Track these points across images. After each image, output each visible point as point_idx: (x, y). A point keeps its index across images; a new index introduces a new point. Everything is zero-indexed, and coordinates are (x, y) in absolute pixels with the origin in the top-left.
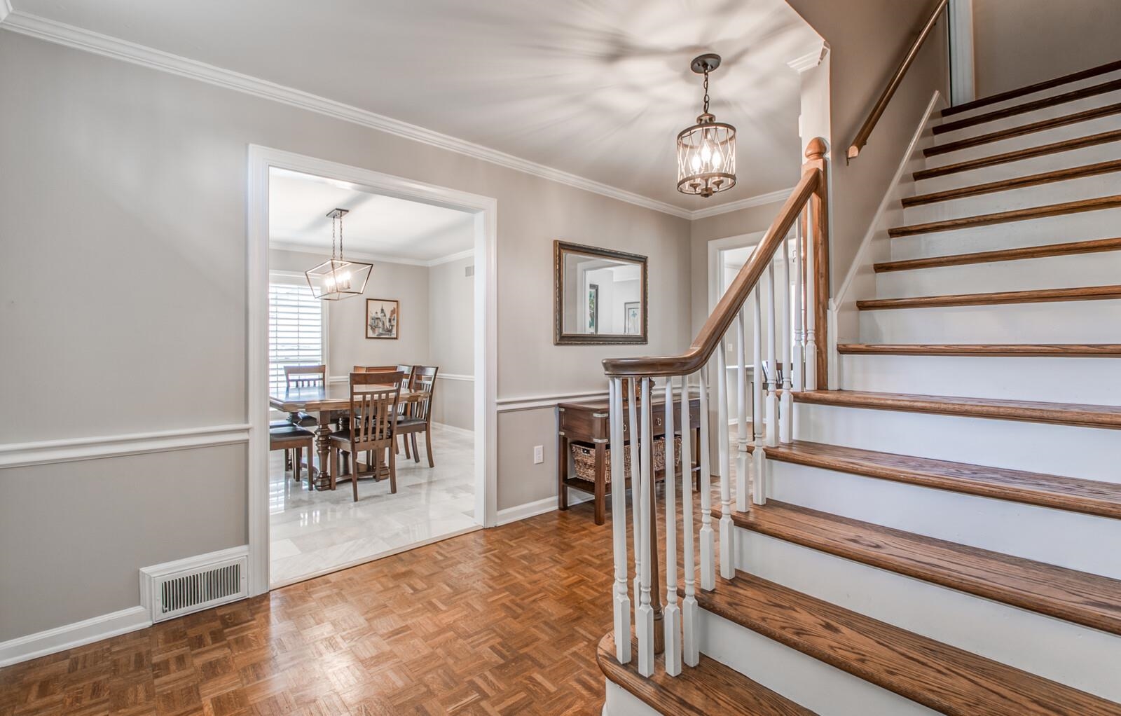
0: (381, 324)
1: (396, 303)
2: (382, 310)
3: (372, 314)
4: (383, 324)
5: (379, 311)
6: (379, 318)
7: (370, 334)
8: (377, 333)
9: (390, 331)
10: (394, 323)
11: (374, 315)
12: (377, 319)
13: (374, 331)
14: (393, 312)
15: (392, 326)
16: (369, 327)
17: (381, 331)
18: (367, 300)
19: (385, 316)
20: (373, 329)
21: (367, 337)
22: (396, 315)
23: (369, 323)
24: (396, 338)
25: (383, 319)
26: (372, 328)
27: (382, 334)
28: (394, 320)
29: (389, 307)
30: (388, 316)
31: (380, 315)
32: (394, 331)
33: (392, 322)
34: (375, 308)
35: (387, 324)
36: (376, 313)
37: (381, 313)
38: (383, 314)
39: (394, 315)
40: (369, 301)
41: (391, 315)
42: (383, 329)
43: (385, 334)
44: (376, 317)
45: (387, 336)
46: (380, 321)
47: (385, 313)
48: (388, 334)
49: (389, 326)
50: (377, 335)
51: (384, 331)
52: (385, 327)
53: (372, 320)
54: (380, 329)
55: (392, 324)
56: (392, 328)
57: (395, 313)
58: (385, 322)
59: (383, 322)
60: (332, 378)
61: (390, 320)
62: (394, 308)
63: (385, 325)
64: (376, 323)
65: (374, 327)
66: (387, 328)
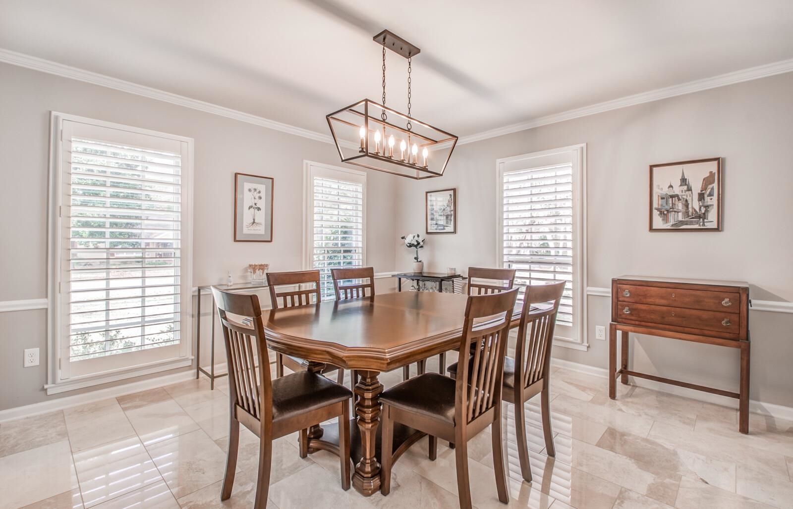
0: (680, 206)
1: (715, 162)
2: (684, 181)
3: (661, 187)
4: (686, 205)
5: (676, 183)
6: (677, 196)
7: (658, 222)
8: (672, 222)
9: (703, 217)
10: (711, 201)
11: (666, 191)
12: (672, 197)
13: (666, 220)
14: (708, 181)
15: (707, 207)
16: (656, 213)
17: (680, 217)
18: (652, 167)
19: (689, 189)
20: (664, 214)
21: (651, 229)
22: (715, 185)
23: (655, 205)
24: (717, 229)
25: (686, 195)
26: (661, 213)
27: (682, 223)
28: (711, 195)
29: (697, 175)
30: (697, 187)
31: (678, 190)
32: (712, 216)
33: (707, 199)
34: (667, 180)
35: (695, 204)
36: (671, 186)
37: (681, 185)
38: (685, 188)
39: (710, 186)
40: (655, 169)
41: (704, 188)
42: (686, 214)
43: (691, 223)
44: (671, 193)
45: (696, 226)
46: (679, 200)
47: (688, 186)
48: (697, 223)
49: (700, 208)
50: (672, 225)
51: (688, 217)
52: (690, 210)
53: (662, 198)
54: (680, 214)
55: (706, 204)
56: (706, 211)
57: (713, 182)
58: (690, 202)
59: (686, 201)
60: (590, 288)
61: (701, 197)
62: (711, 172)
63: (690, 206)
64: (671, 205)
65: (666, 212)
66: (695, 210)
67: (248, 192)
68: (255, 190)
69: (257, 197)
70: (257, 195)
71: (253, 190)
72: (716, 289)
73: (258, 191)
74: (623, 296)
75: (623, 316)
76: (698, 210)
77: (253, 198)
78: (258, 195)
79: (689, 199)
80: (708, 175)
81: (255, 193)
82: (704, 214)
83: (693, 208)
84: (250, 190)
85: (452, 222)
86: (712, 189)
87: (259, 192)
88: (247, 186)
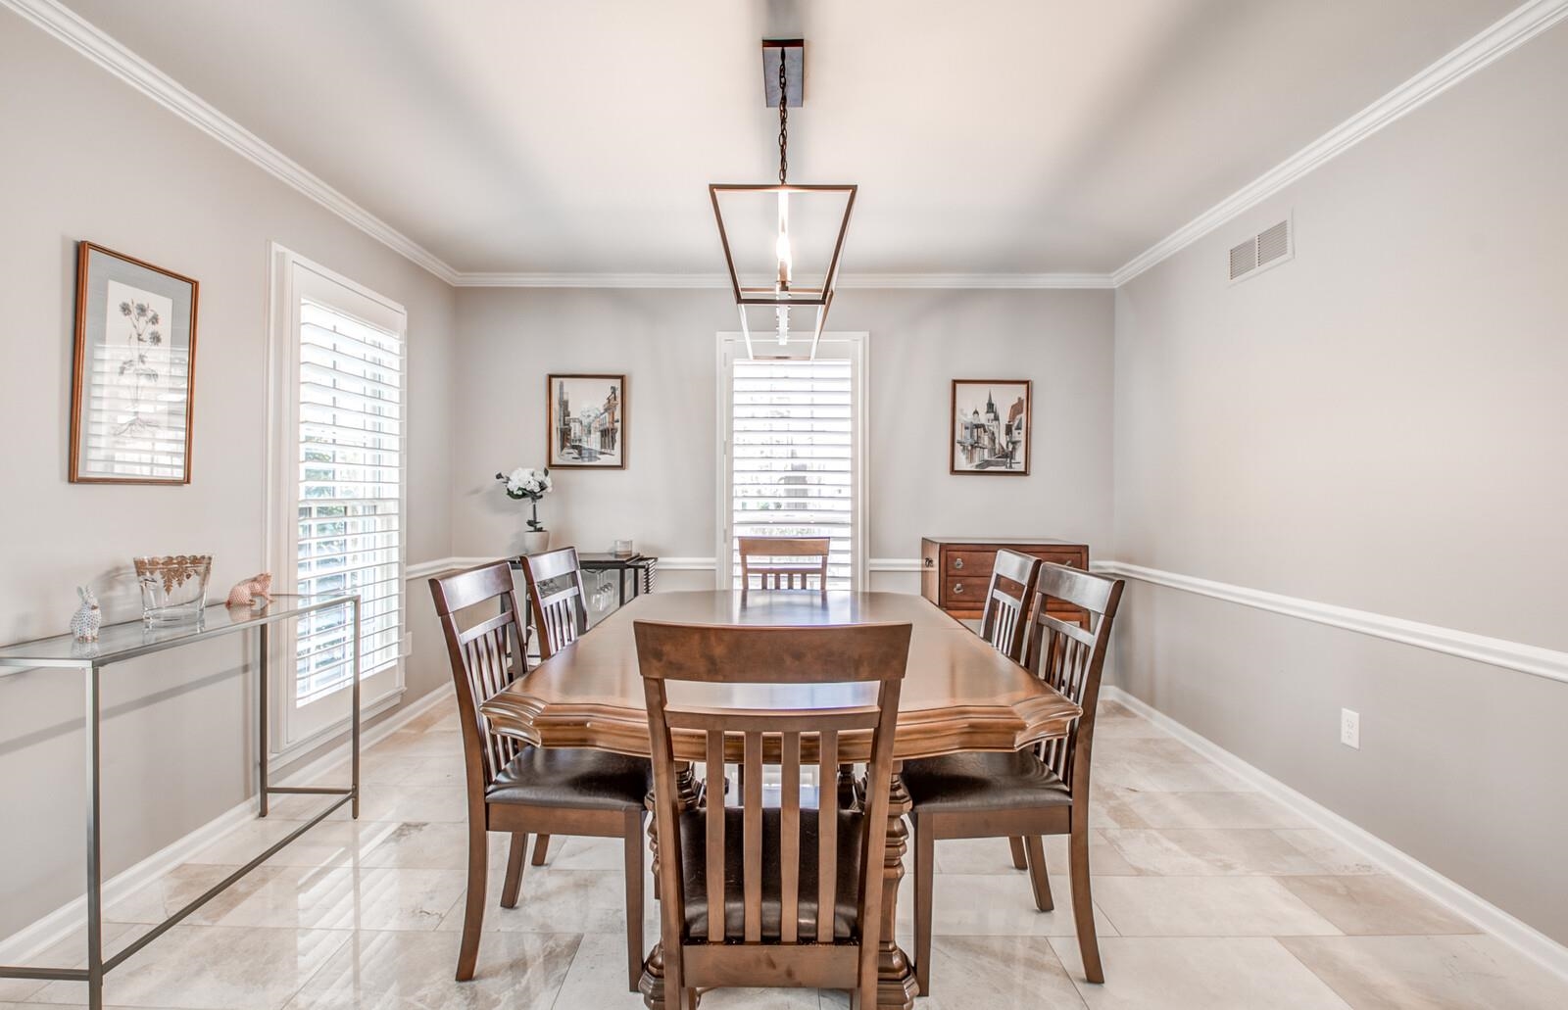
0: (986, 440)
1: (1024, 386)
2: (991, 407)
3: (965, 416)
4: (993, 440)
5: (983, 409)
6: (983, 426)
7: (962, 462)
8: (977, 462)
9: (1008, 455)
10: (1019, 436)
11: (969, 418)
12: (978, 426)
13: (971, 459)
14: (1016, 409)
15: (1014, 443)
16: (958, 447)
17: (986, 455)
18: (955, 382)
19: (996, 418)
20: (968, 450)
21: (953, 471)
22: (1023, 417)
23: (958, 437)
24: (1025, 473)
25: (992, 426)
26: (964, 448)
27: (988, 463)
28: (1019, 428)
29: (1006, 399)
30: (1004, 419)
31: (984, 418)
32: (1020, 455)
33: (1015, 432)
34: (972, 402)
35: (1002, 439)
36: (976, 412)
37: (988, 412)
38: (992, 415)
39: (1018, 417)
40: (958, 385)
41: (1012, 418)
42: (992, 451)
43: (997, 464)
44: (976, 422)
45: (1003, 469)
46: (985, 431)
47: (995, 413)
48: (1004, 464)
49: (1007, 445)
50: (977, 466)
51: (995, 454)
52: (997, 446)
53: (966, 428)
54: (986, 451)
55: (1014, 440)
56: (1014, 448)
57: (1022, 412)
58: (996, 435)
59: (993, 434)
60: (874, 561)
61: (1009, 430)
62: (1020, 399)
63: (997, 441)
64: (976, 438)
65: (970, 448)
66: (1003, 448)
67: (120, 314)
68: (142, 310)
69: (146, 336)
70: (148, 330)
71: (135, 312)
72: (1059, 550)
73: (150, 314)
74: (955, 569)
75: (954, 597)
76: (1005, 447)
77: (135, 336)
78: (151, 328)
79: (996, 431)
80: (1016, 401)
81: (143, 320)
82: (1011, 452)
83: (1000, 444)
84: (125, 309)
85: (618, 445)
86: (1021, 420)
87: (155, 320)
88: (119, 292)
